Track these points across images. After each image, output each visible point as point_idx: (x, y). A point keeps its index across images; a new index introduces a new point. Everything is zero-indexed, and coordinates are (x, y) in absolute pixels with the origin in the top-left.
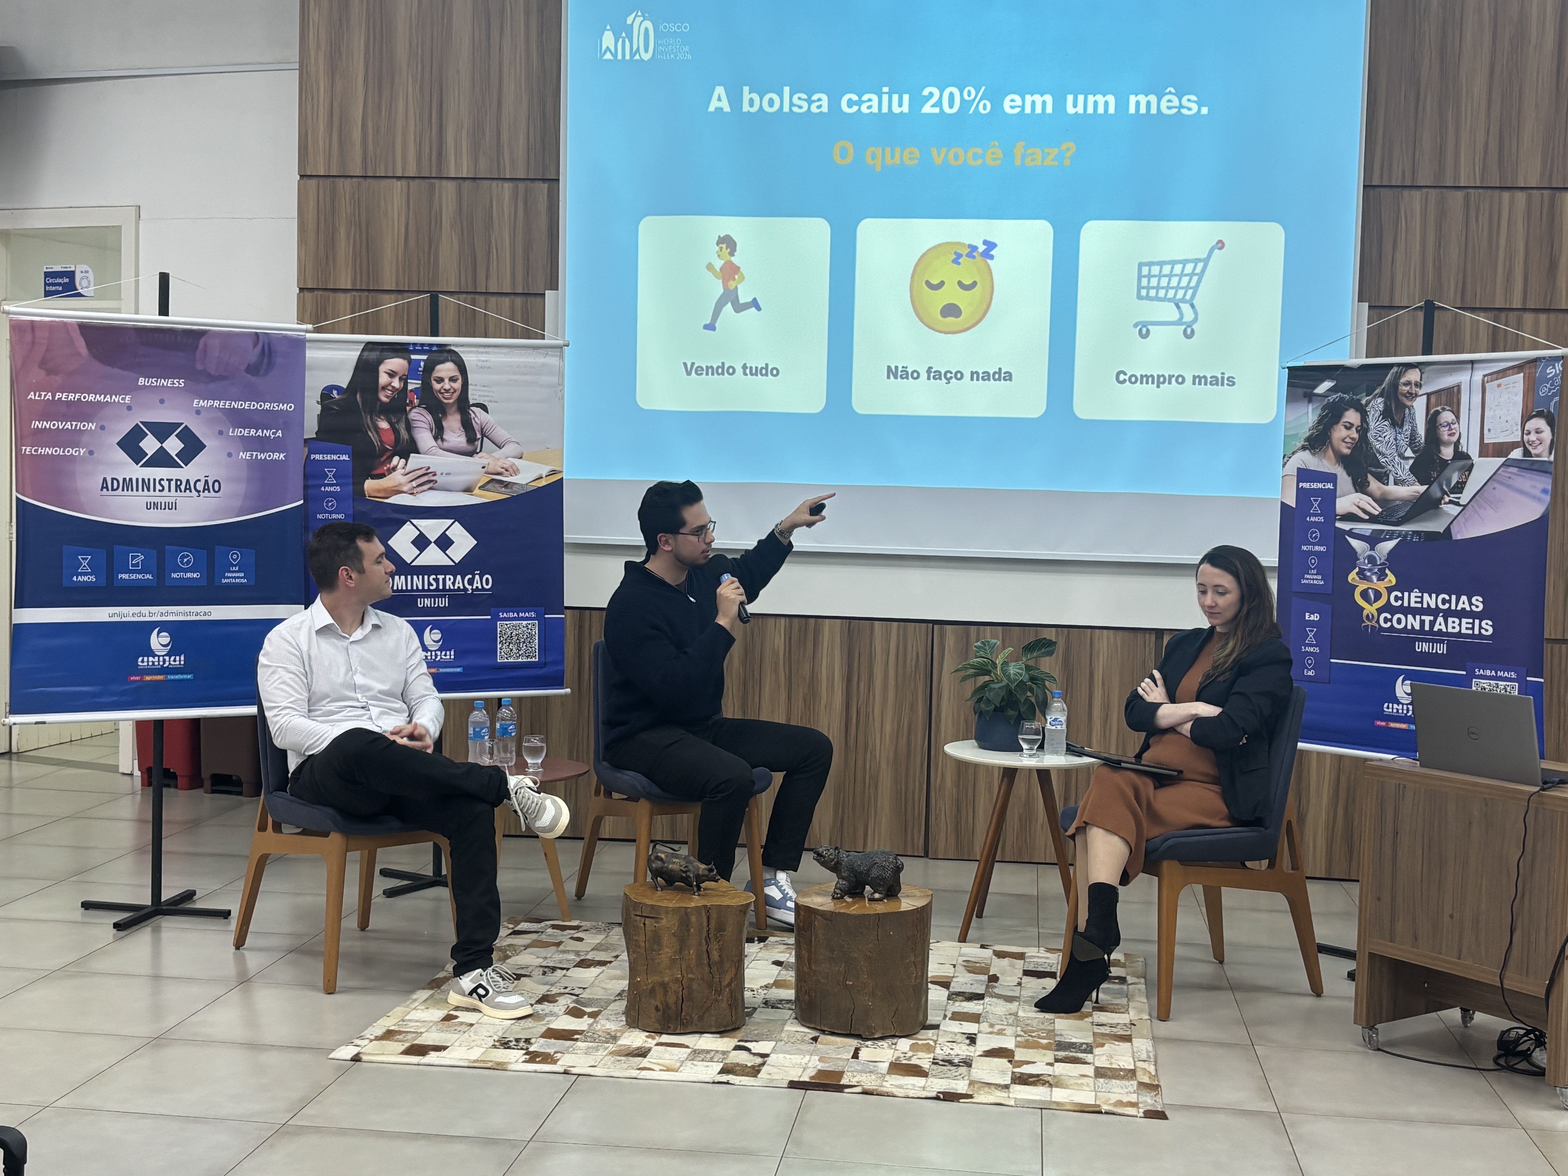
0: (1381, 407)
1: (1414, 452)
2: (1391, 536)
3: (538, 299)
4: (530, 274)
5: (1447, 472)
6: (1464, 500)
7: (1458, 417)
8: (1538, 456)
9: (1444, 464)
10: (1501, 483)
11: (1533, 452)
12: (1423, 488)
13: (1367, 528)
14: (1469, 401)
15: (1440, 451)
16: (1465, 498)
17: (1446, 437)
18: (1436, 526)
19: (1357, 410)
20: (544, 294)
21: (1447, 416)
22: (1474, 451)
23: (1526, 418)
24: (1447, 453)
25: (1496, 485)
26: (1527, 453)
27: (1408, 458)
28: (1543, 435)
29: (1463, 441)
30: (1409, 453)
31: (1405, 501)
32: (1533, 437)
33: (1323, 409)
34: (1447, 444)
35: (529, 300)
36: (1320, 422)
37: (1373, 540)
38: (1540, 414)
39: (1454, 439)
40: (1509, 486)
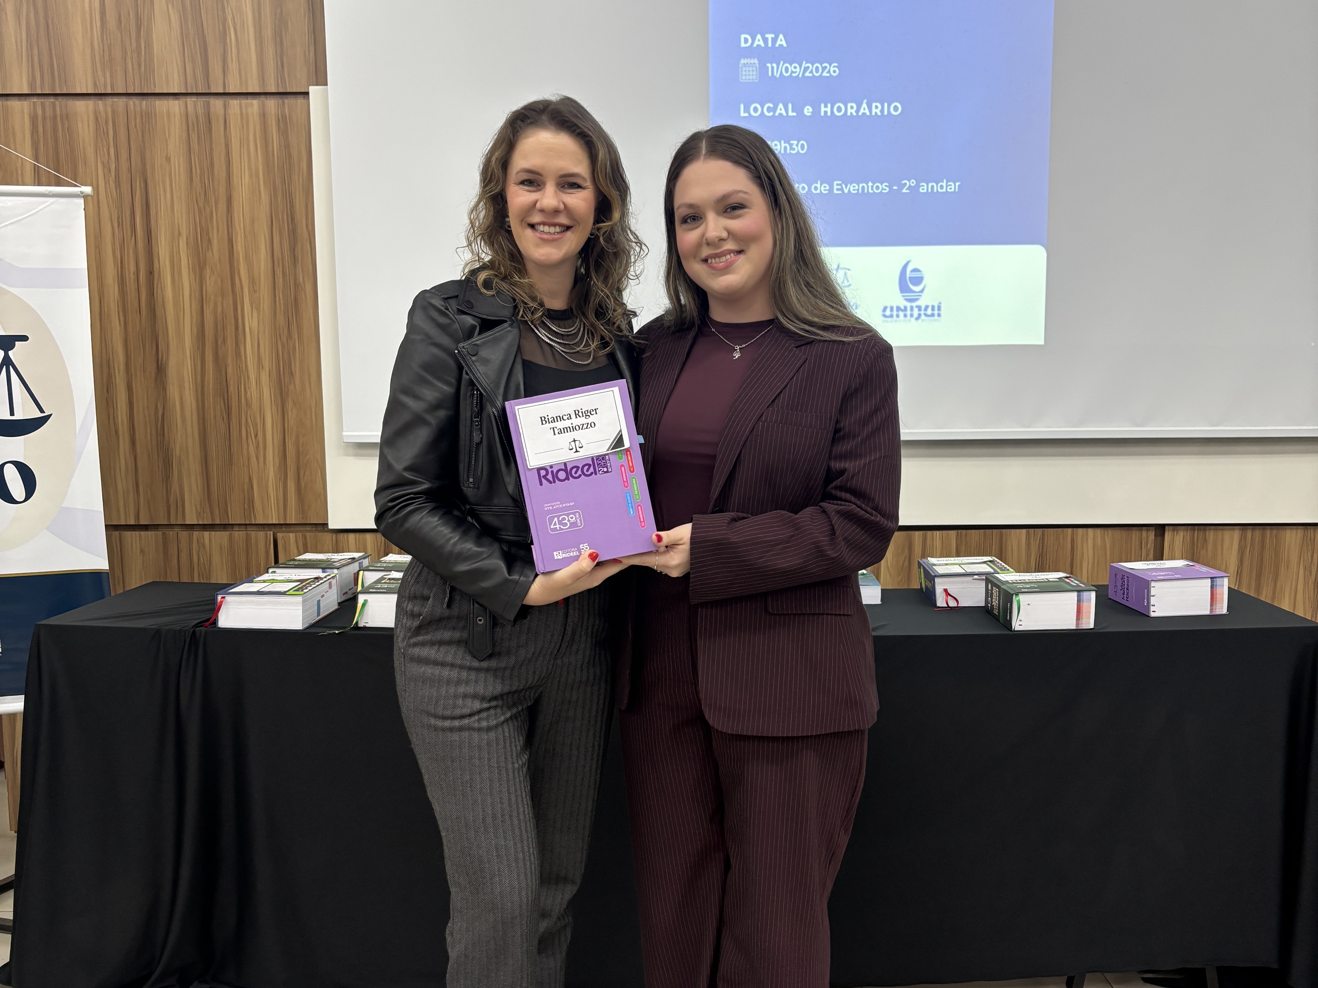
3: (300, 100)
4: (285, 65)
20: (307, 93)
35: (286, 101)
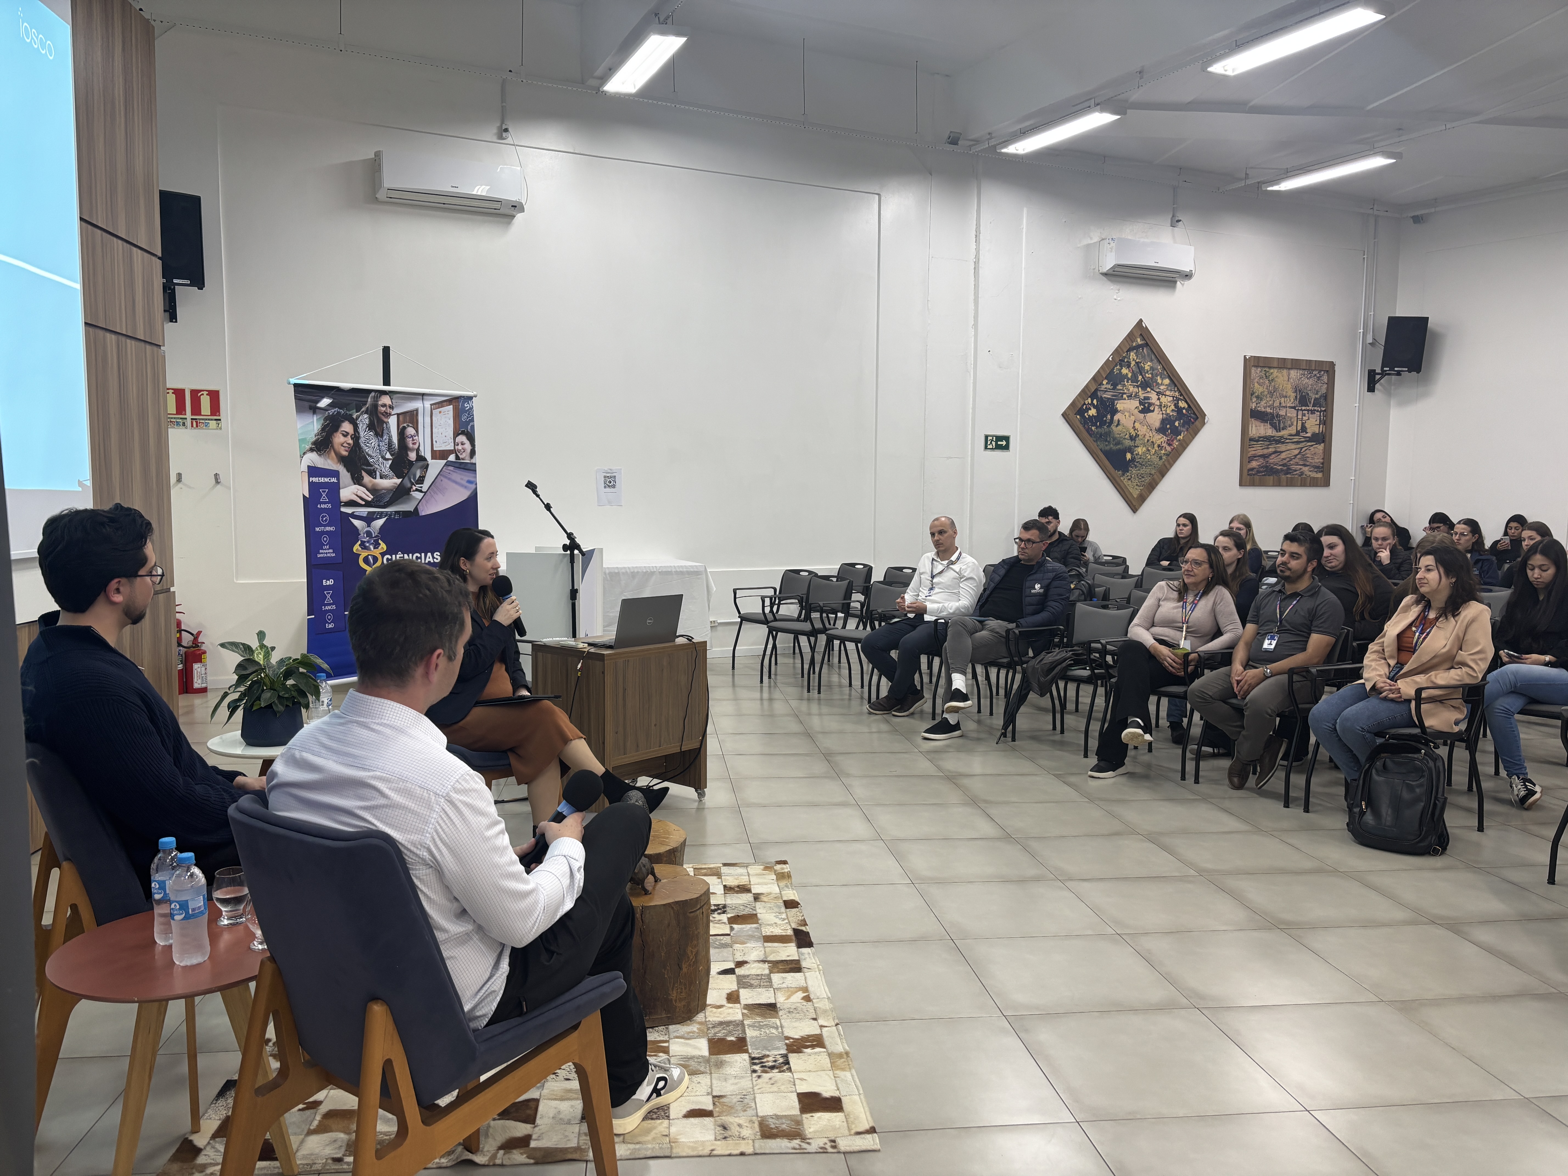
0: (367, 421)
1: (392, 455)
2: (381, 515)
5: (413, 469)
6: (425, 489)
7: (417, 431)
8: (463, 459)
9: (411, 463)
10: (446, 477)
11: (461, 456)
12: (399, 481)
13: (364, 511)
14: (423, 420)
15: (408, 455)
16: (425, 487)
17: (411, 445)
18: (409, 507)
19: (351, 423)
21: (410, 431)
22: (428, 456)
23: (456, 434)
24: (412, 456)
25: (442, 478)
26: (457, 457)
27: (388, 459)
28: (465, 446)
29: (421, 448)
30: (388, 456)
31: (388, 490)
32: (460, 447)
33: (326, 419)
34: (412, 450)
36: (323, 429)
37: (369, 519)
38: (463, 433)
39: (416, 447)
40: (449, 479)
